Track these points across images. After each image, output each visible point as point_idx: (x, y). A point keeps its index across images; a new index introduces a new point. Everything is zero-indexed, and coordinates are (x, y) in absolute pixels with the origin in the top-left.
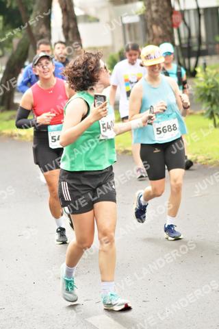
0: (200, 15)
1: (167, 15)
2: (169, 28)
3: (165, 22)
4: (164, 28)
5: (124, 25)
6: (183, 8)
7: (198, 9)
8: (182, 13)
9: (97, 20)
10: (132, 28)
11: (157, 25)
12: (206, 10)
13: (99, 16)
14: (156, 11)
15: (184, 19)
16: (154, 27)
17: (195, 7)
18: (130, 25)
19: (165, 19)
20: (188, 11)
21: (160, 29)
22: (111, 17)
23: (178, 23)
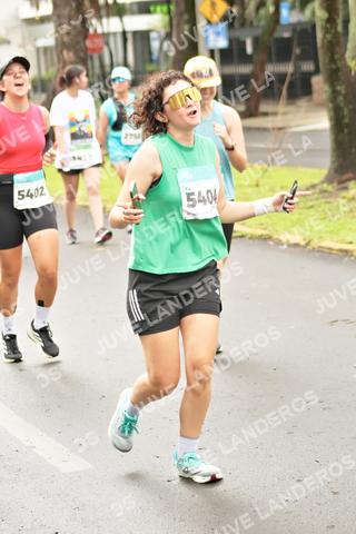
0: (125, 40)
1: (81, 39)
2: (82, 54)
3: (78, 47)
4: (76, 53)
5: (38, 49)
6: (106, 31)
7: (124, 33)
8: (106, 36)
9: (8, 42)
10: (49, 52)
11: (69, 49)
12: (135, 33)
13: (10, 37)
14: (68, 34)
15: (107, 44)
16: (65, 53)
17: (121, 30)
18: (46, 49)
19: (78, 43)
20: (115, 34)
21: (71, 54)
22: (24, 38)
23: (101, 49)
